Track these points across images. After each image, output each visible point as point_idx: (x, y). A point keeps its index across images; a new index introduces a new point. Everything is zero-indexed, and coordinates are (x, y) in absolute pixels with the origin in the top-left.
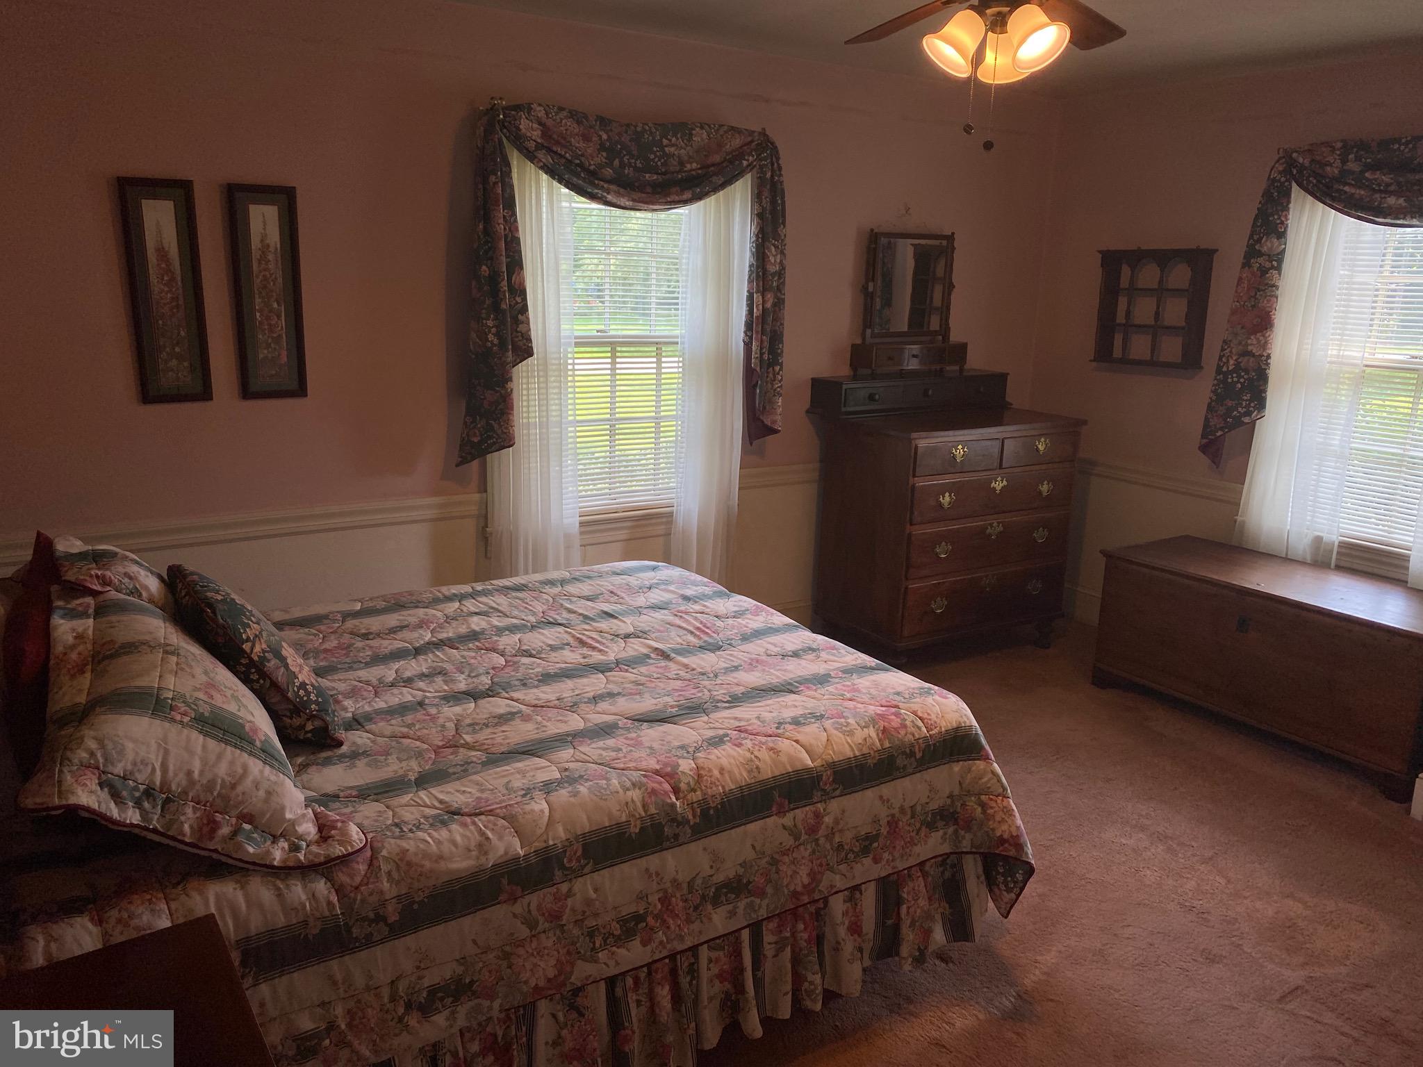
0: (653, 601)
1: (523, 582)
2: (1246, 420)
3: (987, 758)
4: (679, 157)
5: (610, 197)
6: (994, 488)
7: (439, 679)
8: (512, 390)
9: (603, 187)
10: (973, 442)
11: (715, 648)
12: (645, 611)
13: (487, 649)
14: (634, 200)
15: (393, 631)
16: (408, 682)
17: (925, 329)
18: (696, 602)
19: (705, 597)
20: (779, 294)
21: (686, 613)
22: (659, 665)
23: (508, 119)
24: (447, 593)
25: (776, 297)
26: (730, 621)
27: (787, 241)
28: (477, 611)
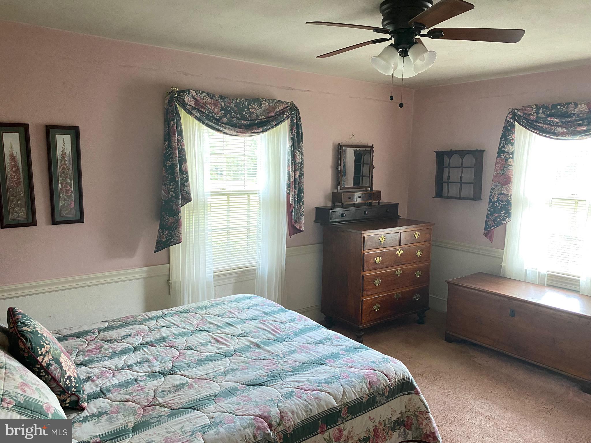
0: (250, 316)
1: (187, 308)
2: (504, 222)
3: (417, 393)
4: (256, 113)
5: (226, 131)
6: (398, 254)
7: (146, 365)
8: (181, 217)
9: (223, 126)
10: (388, 234)
11: (282, 340)
12: (247, 321)
13: (170, 347)
14: (237, 132)
15: (123, 338)
16: (130, 367)
17: (360, 185)
18: (271, 315)
19: (274, 312)
20: (301, 172)
21: (266, 321)
22: (256, 351)
23: (179, 96)
24: (150, 316)
25: (300, 173)
26: (288, 325)
27: (303, 149)
28: (165, 325)
